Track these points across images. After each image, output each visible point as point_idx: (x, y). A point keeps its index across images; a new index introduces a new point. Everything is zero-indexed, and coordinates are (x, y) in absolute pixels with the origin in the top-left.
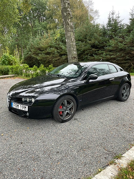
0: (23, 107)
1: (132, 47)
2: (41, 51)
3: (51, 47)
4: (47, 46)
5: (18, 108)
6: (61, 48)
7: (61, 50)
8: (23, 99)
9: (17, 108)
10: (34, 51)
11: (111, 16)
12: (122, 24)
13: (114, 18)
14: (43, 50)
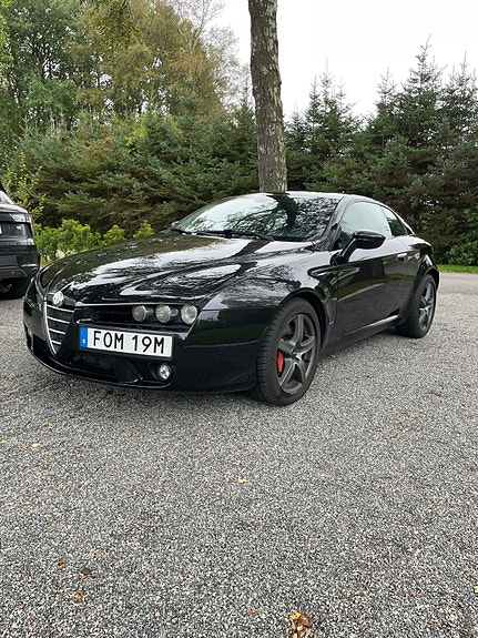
0: (147, 341)
1: (391, 187)
2: (72, 180)
3: (113, 169)
4: (97, 164)
5: (119, 350)
6: (155, 177)
7: (153, 182)
8: (141, 311)
9: (112, 349)
10: (43, 179)
11: (320, 90)
12: (353, 116)
13: (330, 97)
14: (80, 181)
